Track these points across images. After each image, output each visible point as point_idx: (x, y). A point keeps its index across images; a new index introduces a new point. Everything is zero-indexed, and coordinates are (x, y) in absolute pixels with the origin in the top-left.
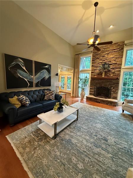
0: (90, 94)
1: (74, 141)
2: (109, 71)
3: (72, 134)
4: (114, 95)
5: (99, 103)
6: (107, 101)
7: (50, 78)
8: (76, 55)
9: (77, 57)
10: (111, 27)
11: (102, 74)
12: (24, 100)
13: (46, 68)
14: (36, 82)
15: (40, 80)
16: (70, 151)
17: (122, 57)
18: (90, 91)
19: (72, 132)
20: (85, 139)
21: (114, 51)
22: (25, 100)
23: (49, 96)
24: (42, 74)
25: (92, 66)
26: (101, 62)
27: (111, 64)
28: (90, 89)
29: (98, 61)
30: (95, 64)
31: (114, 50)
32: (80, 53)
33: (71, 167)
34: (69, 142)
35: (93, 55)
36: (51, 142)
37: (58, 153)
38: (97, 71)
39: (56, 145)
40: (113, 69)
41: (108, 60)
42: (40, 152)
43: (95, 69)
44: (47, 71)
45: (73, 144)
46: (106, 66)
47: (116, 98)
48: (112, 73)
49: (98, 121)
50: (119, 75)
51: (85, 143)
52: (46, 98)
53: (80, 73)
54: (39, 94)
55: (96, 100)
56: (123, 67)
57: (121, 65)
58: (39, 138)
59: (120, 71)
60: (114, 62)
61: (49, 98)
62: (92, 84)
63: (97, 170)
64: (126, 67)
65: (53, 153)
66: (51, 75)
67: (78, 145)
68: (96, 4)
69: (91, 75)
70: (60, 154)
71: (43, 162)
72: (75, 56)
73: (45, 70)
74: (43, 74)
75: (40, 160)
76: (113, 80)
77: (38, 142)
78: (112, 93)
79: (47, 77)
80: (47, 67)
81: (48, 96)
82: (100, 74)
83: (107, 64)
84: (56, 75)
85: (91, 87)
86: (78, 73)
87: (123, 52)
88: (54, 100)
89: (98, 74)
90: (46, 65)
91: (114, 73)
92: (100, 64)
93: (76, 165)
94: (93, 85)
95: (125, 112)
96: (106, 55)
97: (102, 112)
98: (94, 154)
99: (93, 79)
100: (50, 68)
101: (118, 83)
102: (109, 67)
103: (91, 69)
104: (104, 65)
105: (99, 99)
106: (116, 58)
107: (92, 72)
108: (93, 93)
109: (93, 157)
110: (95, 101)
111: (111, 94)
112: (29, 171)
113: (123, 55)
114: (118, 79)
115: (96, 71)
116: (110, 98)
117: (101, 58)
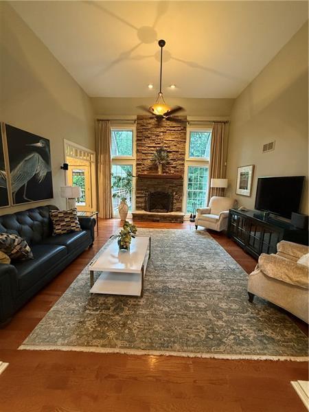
0: (138, 208)
1: (172, 285)
2: (168, 163)
3: (161, 278)
4: (177, 205)
5: (158, 221)
6: (171, 216)
7: (49, 176)
8: (98, 120)
9: (102, 125)
10: (173, 87)
11: (156, 168)
12: (16, 244)
13: (39, 147)
14: (16, 190)
15: (26, 182)
16: (177, 298)
17: (185, 142)
18: (137, 202)
19: (159, 276)
20: (182, 277)
21: (174, 129)
22: (18, 244)
23: (68, 223)
24: (29, 165)
25: (138, 151)
26: (154, 145)
27: (170, 152)
28: (137, 197)
29: (148, 143)
30: (143, 148)
31: (174, 127)
32: (109, 118)
33: (194, 312)
34: (166, 289)
35: (137, 129)
36: (141, 303)
37: (166, 309)
38: (148, 163)
39: (153, 302)
40: (174, 160)
41: (165, 143)
42: (138, 324)
43: (143, 157)
44: (41, 159)
45: (174, 289)
46: (163, 154)
47: (180, 210)
48: (172, 167)
49: (178, 249)
50: (182, 171)
51: (186, 281)
52: (58, 229)
53: (111, 164)
54: (36, 222)
55: (151, 218)
56: (187, 158)
57: (184, 154)
58: (112, 308)
59: (183, 164)
60: (174, 149)
61: (68, 228)
62: (140, 188)
63: (219, 299)
64: (192, 158)
65: (158, 313)
66: (50, 166)
67: (181, 287)
68: (162, 43)
69: (137, 168)
70: (169, 307)
71: (157, 330)
72: (96, 122)
73: (36, 155)
74: (33, 166)
75: (150, 331)
76: (175, 179)
77: (118, 314)
78: (175, 201)
79: (43, 174)
80: (39, 144)
81: (65, 223)
82: (154, 168)
83: (164, 151)
84: (62, 168)
85: (138, 193)
86: (108, 163)
87: (185, 134)
88: (80, 232)
89: (150, 169)
90: (38, 139)
91: (175, 167)
92: (152, 149)
93: (197, 307)
94: (142, 190)
95: (200, 228)
96: (162, 134)
97: (173, 235)
98: (205, 287)
99: (140, 178)
100: (47, 149)
101: (182, 185)
102: (168, 156)
103: (135, 158)
104: (160, 151)
105: (158, 215)
106: (178, 142)
107: (137, 165)
108: (143, 205)
109: (206, 290)
110: (150, 220)
111: (173, 203)
112: (148, 351)
113: (185, 139)
114: (181, 178)
115: (146, 162)
116: (172, 211)
117: (154, 137)
